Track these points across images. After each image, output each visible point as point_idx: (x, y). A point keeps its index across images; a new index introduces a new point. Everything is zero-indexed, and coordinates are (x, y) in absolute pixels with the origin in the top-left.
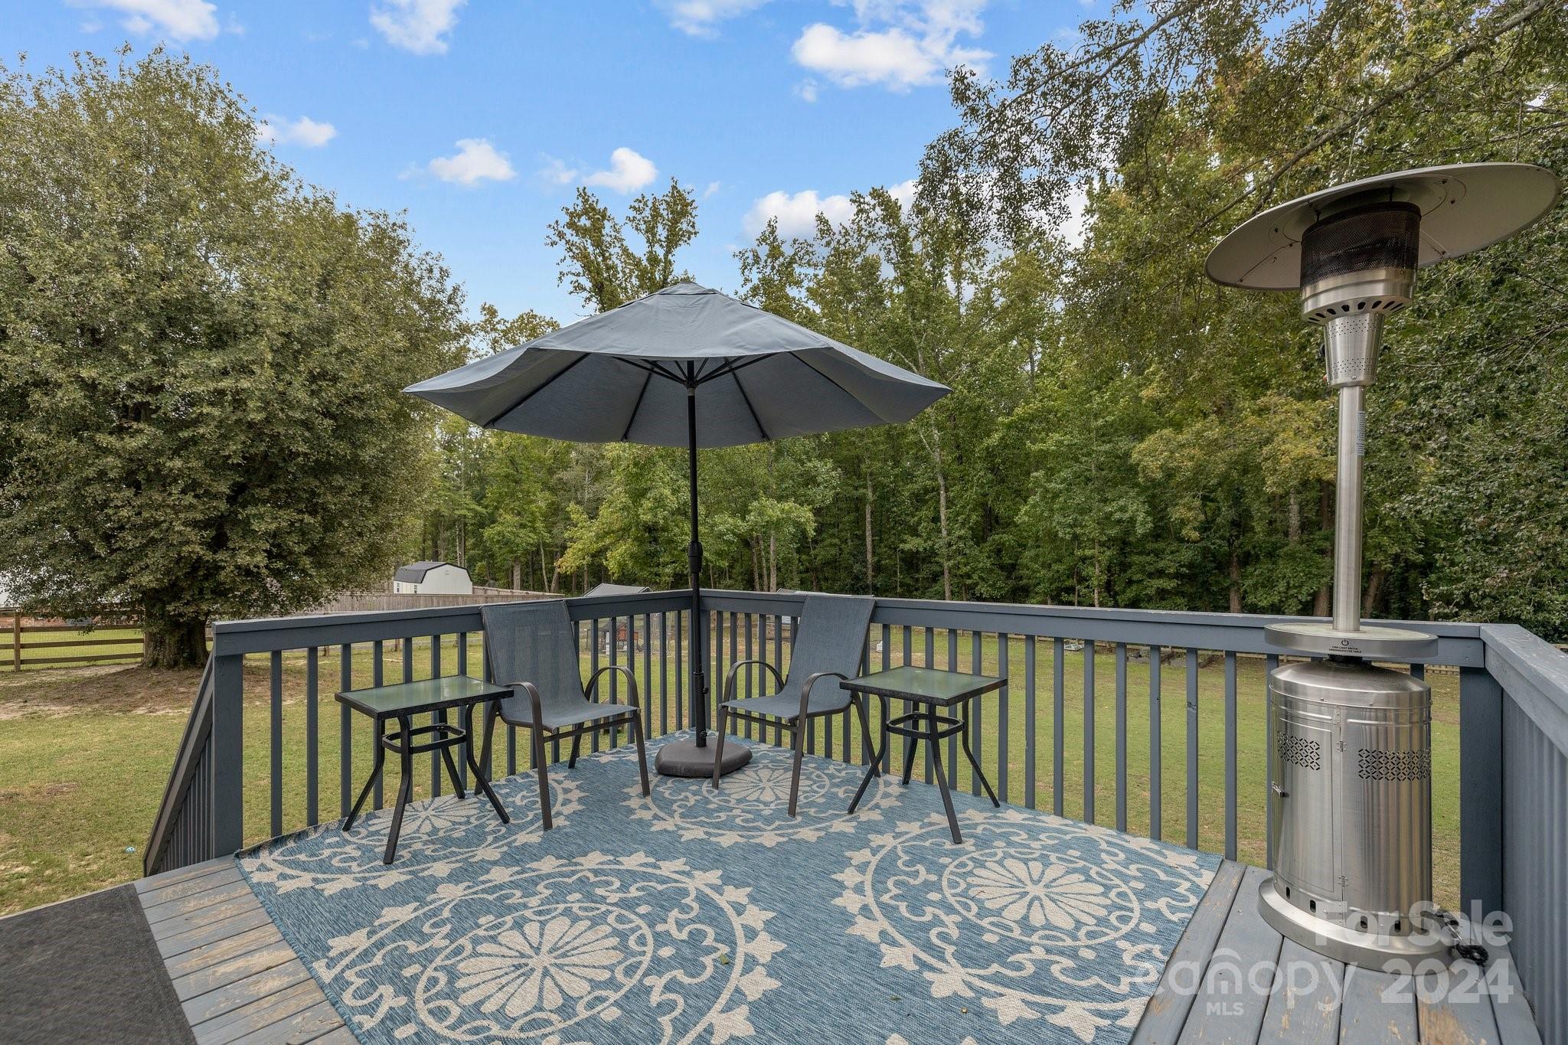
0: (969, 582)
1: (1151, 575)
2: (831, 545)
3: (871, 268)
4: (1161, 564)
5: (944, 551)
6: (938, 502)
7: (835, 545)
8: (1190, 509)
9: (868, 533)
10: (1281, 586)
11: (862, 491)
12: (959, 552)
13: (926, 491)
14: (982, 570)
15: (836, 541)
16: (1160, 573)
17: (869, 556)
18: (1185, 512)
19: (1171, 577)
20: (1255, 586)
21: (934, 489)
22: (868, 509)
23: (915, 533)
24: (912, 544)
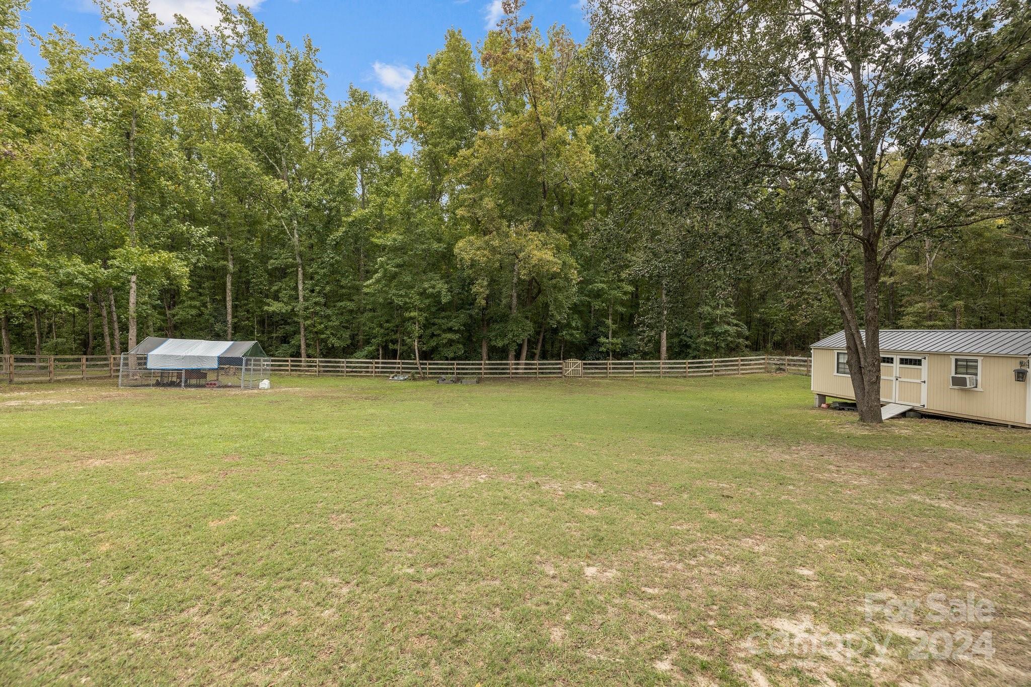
0: (323, 336)
1: (444, 331)
2: (191, 307)
3: (235, 78)
4: (450, 324)
5: (301, 312)
6: (297, 276)
7: (195, 307)
8: (482, 287)
9: (229, 298)
10: (510, 336)
11: (222, 263)
12: (316, 313)
13: (287, 267)
14: (332, 327)
15: (197, 303)
16: (450, 330)
17: (229, 318)
18: (480, 288)
19: (456, 332)
20: (496, 336)
21: (293, 266)
22: (229, 279)
23: (276, 298)
24: (275, 307)
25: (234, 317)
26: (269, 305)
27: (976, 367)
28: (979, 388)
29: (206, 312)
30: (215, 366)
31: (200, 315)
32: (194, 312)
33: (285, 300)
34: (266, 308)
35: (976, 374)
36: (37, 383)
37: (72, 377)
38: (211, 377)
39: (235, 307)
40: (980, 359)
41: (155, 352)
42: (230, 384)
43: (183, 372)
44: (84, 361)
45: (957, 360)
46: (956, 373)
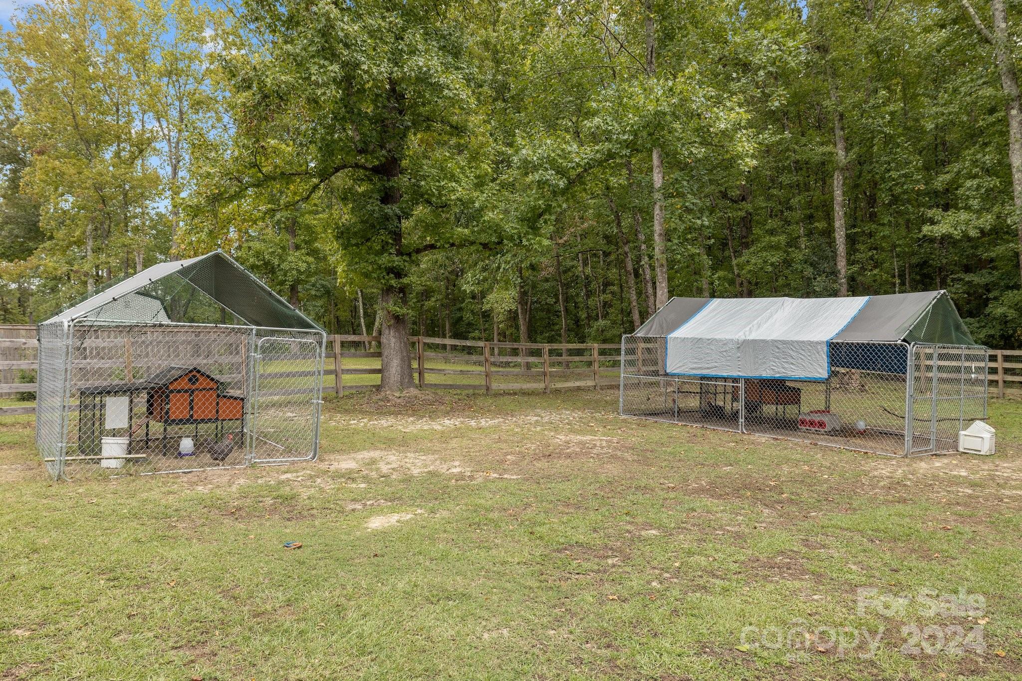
22: (837, 182)
25: (850, 263)
26: (932, 222)
29: (798, 256)
30: (821, 370)
31: (787, 263)
32: (775, 258)
33: (975, 203)
34: (926, 229)
36: (524, 393)
37: (578, 384)
38: (811, 401)
39: (851, 240)
41: (682, 332)
42: (861, 425)
43: (741, 385)
44: (596, 353)
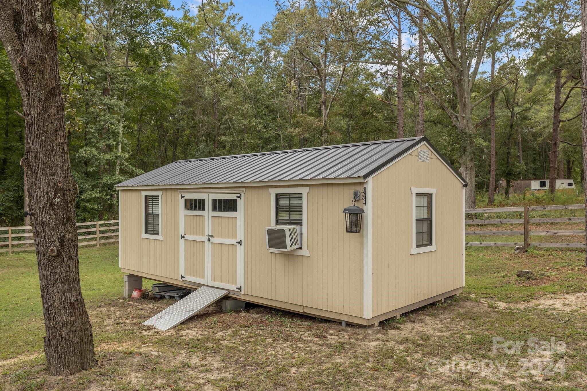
27: (299, 209)
28: (305, 252)
35: (300, 223)
40: (305, 191)
45: (278, 197)
46: (278, 223)
